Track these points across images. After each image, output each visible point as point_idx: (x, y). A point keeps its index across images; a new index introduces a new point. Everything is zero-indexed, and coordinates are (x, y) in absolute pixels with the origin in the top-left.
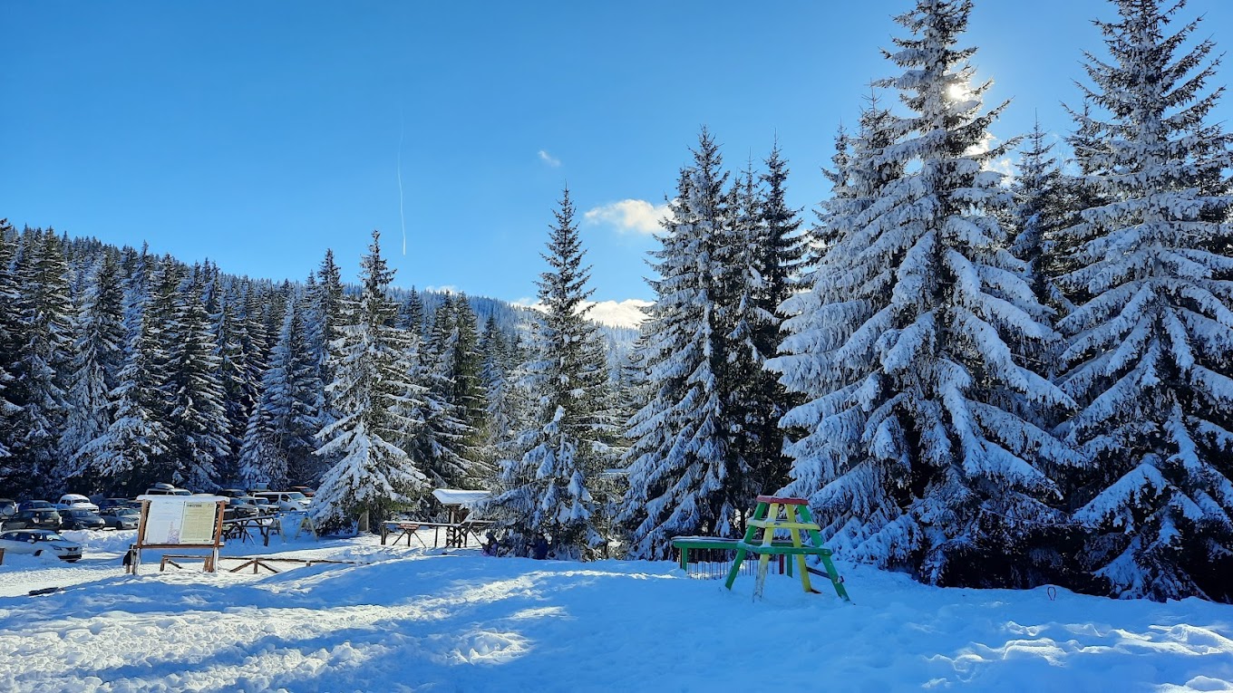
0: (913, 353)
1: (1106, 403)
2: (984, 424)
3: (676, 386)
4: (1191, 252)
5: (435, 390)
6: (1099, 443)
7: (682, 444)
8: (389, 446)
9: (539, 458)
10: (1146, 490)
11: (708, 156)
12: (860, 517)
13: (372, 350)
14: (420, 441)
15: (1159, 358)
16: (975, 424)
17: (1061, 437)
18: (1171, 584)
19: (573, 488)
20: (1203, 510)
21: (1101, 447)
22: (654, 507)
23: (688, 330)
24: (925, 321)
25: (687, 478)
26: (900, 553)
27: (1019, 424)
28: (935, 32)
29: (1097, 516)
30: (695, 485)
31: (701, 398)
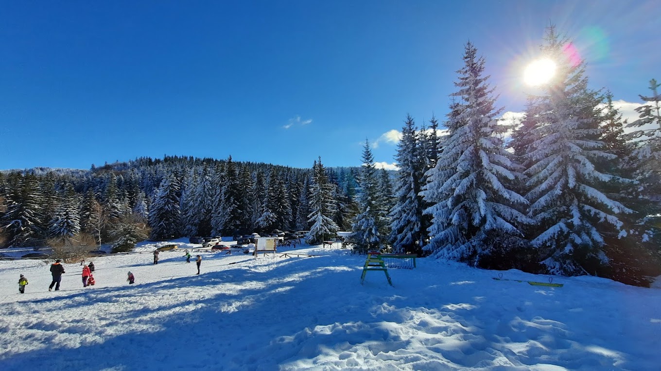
0: (465, 188)
1: (542, 201)
2: (497, 210)
3: (403, 198)
4: (578, 141)
5: (342, 200)
6: (543, 215)
7: (406, 217)
8: (328, 218)
9: (363, 223)
10: (559, 233)
11: (410, 123)
12: (451, 243)
13: (320, 191)
14: (338, 216)
15: (564, 183)
16: (493, 210)
17: (525, 213)
18: (571, 267)
19: (373, 231)
20: (582, 240)
21: (543, 217)
22: (399, 237)
23: (407, 180)
24: (472, 176)
25: (408, 227)
26: (465, 256)
27: (510, 210)
28: (471, 74)
29: (540, 242)
30: (411, 230)
31: (411, 202)
